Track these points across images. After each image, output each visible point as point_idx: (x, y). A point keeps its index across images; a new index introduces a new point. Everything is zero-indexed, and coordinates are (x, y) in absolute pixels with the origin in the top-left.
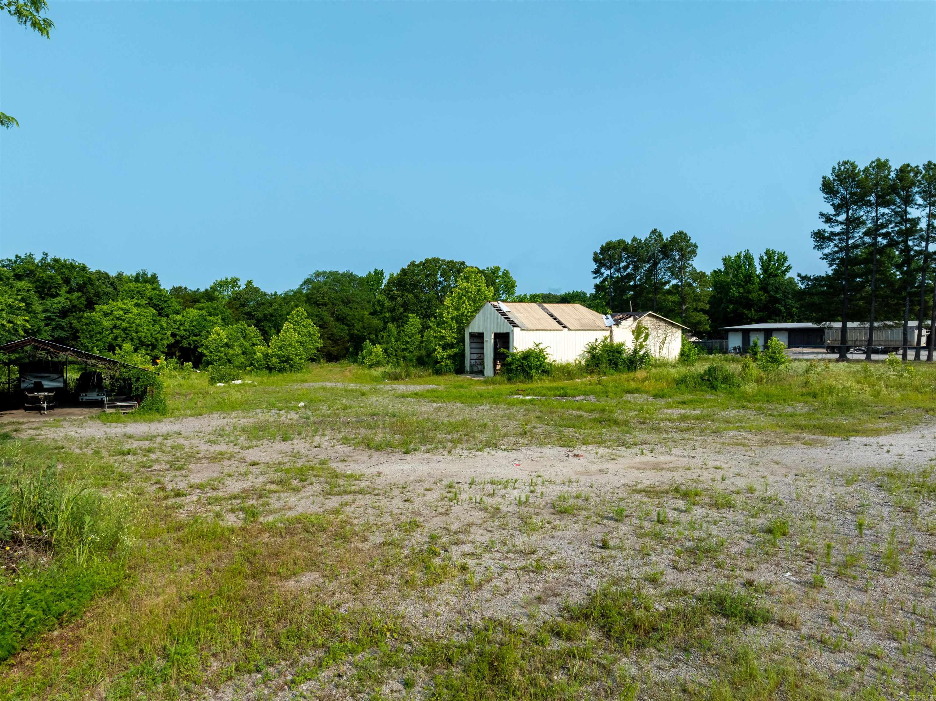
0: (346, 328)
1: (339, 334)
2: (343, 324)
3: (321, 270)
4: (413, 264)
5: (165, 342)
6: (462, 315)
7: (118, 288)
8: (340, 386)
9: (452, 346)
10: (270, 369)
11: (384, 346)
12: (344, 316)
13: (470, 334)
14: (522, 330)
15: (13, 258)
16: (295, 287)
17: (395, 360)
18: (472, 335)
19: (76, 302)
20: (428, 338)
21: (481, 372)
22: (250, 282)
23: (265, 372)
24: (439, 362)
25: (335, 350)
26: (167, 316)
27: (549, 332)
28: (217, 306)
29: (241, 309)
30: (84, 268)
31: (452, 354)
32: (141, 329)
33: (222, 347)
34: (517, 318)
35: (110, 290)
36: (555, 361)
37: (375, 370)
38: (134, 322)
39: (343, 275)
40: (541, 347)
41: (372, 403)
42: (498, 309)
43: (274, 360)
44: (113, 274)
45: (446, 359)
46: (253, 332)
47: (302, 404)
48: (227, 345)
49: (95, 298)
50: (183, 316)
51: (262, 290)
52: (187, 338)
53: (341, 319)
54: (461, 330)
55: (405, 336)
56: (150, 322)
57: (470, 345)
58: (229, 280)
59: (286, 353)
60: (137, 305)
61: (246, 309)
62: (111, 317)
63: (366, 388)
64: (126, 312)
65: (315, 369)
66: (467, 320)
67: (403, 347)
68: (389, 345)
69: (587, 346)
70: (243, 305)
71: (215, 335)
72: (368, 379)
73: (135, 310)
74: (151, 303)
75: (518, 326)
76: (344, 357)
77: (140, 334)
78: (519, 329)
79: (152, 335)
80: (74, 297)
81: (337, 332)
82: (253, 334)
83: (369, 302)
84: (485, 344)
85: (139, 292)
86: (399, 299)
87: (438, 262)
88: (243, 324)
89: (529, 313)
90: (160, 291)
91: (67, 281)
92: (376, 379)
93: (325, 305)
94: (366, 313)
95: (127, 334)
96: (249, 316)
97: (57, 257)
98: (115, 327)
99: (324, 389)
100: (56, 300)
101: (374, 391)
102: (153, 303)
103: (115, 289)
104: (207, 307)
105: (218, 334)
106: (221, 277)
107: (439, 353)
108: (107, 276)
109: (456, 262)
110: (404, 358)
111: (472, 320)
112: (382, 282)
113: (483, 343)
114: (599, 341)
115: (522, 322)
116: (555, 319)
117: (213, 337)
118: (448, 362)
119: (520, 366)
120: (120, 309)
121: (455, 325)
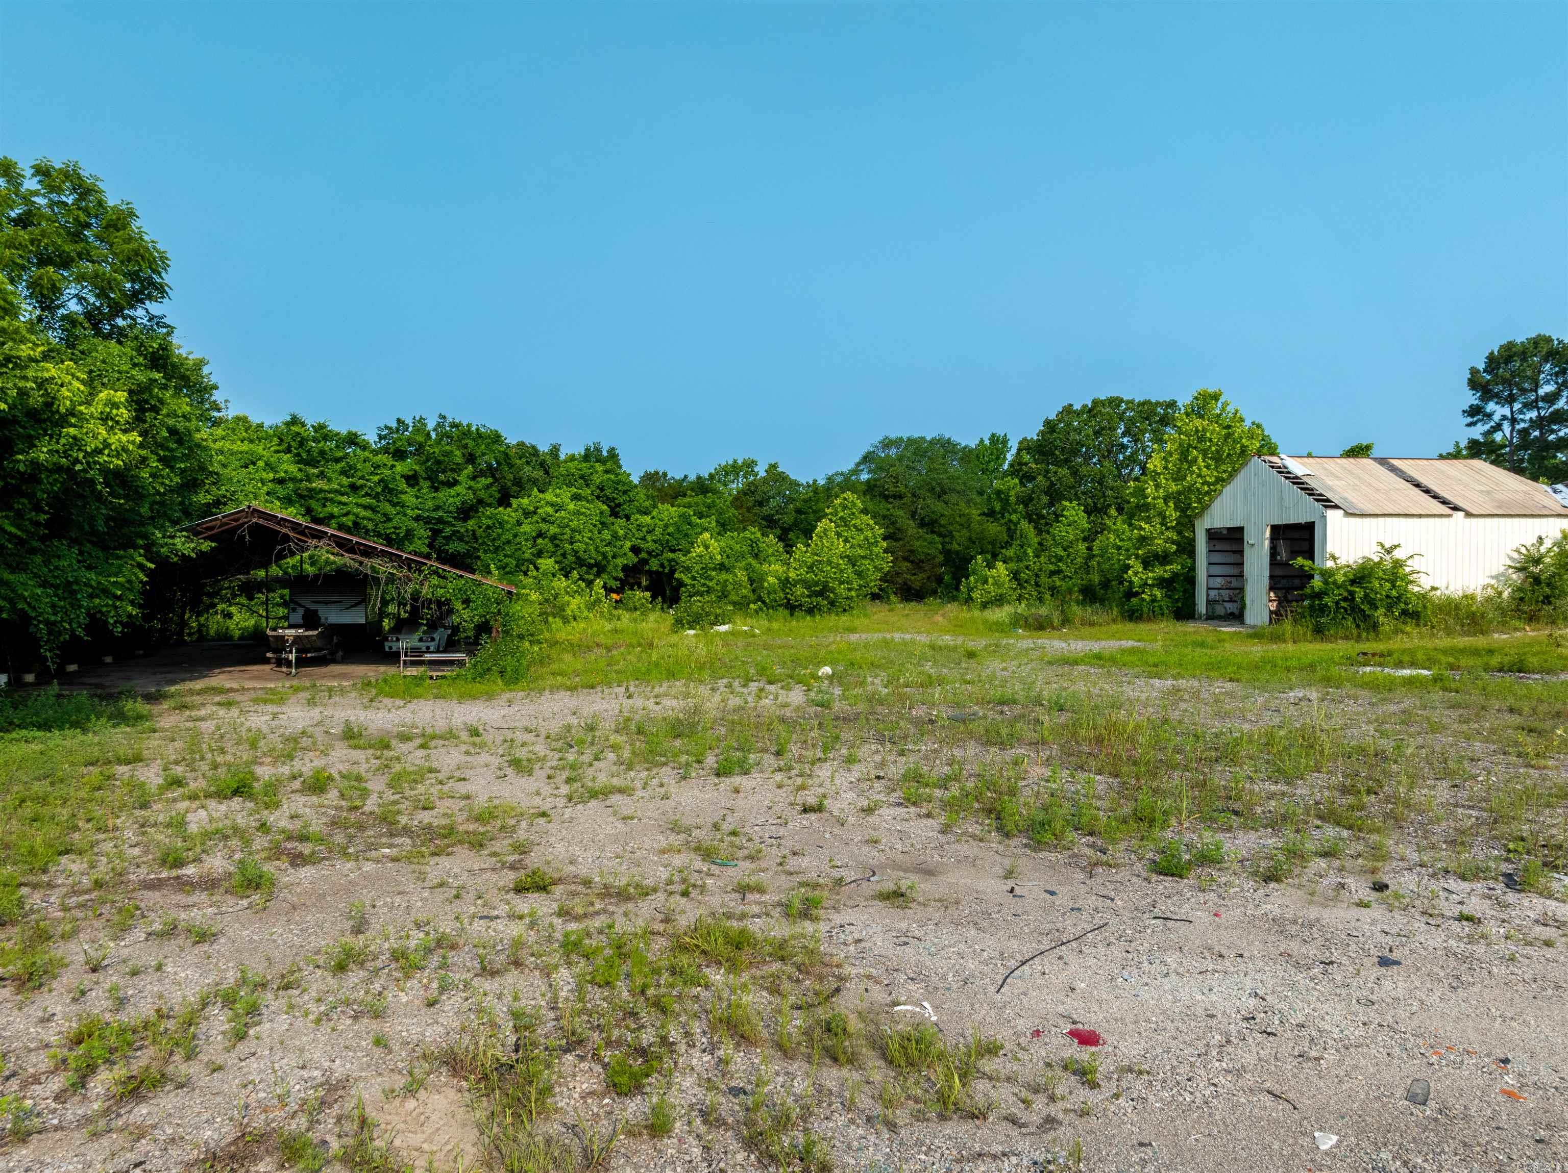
0: (937, 539)
1: (926, 550)
2: (933, 532)
3: (893, 436)
4: (1068, 410)
5: (620, 561)
6: (1189, 489)
7: (551, 471)
8: (923, 639)
9: (1164, 559)
10: (792, 608)
11: (1013, 565)
12: (934, 517)
13: (1208, 531)
14: (1348, 514)
15: (394, 425)
16: (847, 466)
17: (1035, 593)
18: (1213, 535)
19: (482, 494)
20: (1104, 550)
21: (1237, 617)
22: (774, 466)
23: (783, 612)
24: (1137, 594)
25: (917, 580)
26: (628, 518)
27: (1416, 521)
28: (713, 502)
29: (756, 510)
30: (496, 438)
31: (1166, 576)
32: (578, 537)
33: (714, 569)
34: (1331, 489)
35: (539, 474)
36: (1434, 589)
37: (993, 612)
38: (567, 526)
39: (933, 442)
40: (1398, 554)
41: (993, 672)
42: (1283, 471)
43: (799, 590)
44: (544, 448)
45: (1152, 586)
46: (772, 546)
47: (827, 670)
48: (722, 567)
49: (515, 488)
50: (653, 518)
51: (793, 477)
52: (658, 555)
53: (929, 524)
54: (1187, 522)
55: (1057, 545)
56: (595, 526)
57: (1208, 557)
58: (740, 462)
59: (821, 577)
60: (576, 498)
61: (766, 510)
62: (535, 518)
63: (978, 643)
64: (558, 508)
65: (879, 612)
66: (1199, 501)
67: (1052, 567)
68: (1022, 565)
69: (1516, 555)
70: (760, 504)
71: (702, 549)
72: (981, 627)
73: (571, 506)
74: (601, 495)
75: (1336, 507)
76: (934, 593)
77: (576, 546)
78: (1340, 513)
79: (597, 548)
80: (479, 486)
81: (921, 546)
82: (771, 551)
83: (981, 493)
84: (1248, 553)
85: (582, 477)
86: (1040, 478)
87: (1119, 406)
88: (753, 532)
89: (1359, 478)
90: (617, 475)
91: (471, 459)
92: (998, 627)
93: (900, 497)
94: (974, 512)
95: (557, 546)
96: (770, 523)
97: (457, 421)
98: (540, 535)
99: (886, 643)
100: (453, 492)
101: (995, 650)
102: (605, 495)
103: (547, 472)
104: (697, 504)
105: (707, 547)
106: (726, 459)
107: (1136, 574)
108: (535, 452)
109: (1158, 404)
110: (1053, 590)
111: (1212, 501)
112: (1005, 458)
113: (1241, 552)
114: (1548, 544)
115: (1345, 499)
116: (1427, 491)
117: (698, 550)
118: (1158, 593)
119: (1345, 599)
120: (548, 503)
121: (1172, 514)
